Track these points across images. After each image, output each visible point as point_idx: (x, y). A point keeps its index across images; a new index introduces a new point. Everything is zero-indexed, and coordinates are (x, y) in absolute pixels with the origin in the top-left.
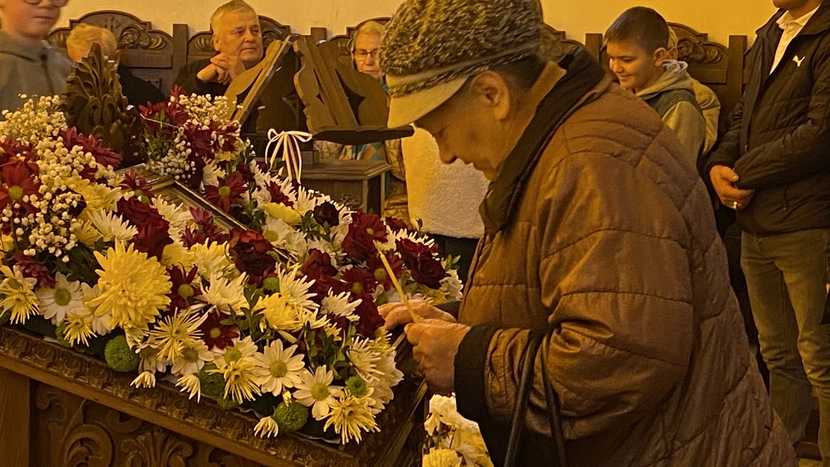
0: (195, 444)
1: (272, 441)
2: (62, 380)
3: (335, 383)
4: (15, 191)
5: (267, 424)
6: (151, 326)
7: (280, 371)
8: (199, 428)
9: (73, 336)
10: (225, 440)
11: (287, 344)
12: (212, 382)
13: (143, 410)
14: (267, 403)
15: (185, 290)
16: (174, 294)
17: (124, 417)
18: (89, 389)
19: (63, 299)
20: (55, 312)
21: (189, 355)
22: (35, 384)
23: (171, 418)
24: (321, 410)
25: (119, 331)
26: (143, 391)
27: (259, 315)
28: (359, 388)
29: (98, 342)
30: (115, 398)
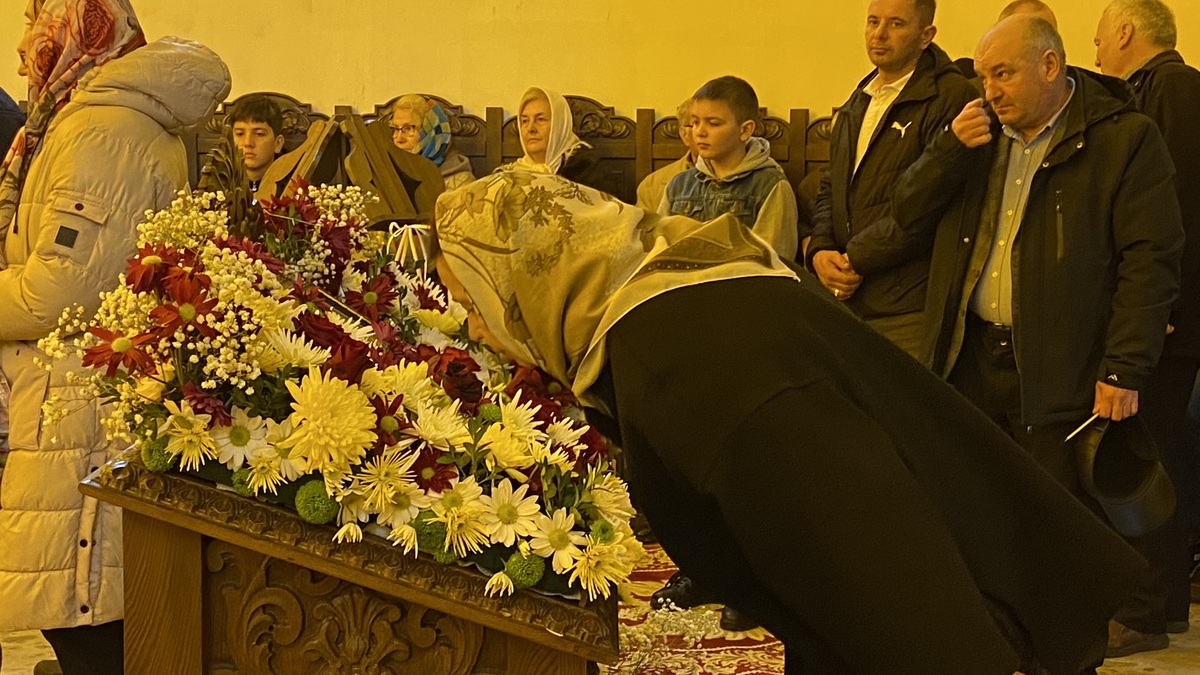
0: (403, 606)
1: (503, 600)
2: (246, 536)
3: (576, 528)
4: (187, 310)
5: (500, 581)
6: (356, 469)
7: (510, 517)
8: (416, 589)
9: (256, 483)
10: (449, 600)
11: (516, 484)
12: (432, 534)
13: (348, 569)
14: (497, 556)
15: (390, 423)
16: (378, 429)
17: (315, 576)
18: (279, 546)
19: (240, 438)
20: (232, 455)
21: (400, 501)
22: (207, 541)
23: (381, 577)
24: (563, 561)
25: (317, 475)
26: (348, 546)
27: (483, 453)
28: (606, 533)
29: (289, 489)
30: (312, 555)
